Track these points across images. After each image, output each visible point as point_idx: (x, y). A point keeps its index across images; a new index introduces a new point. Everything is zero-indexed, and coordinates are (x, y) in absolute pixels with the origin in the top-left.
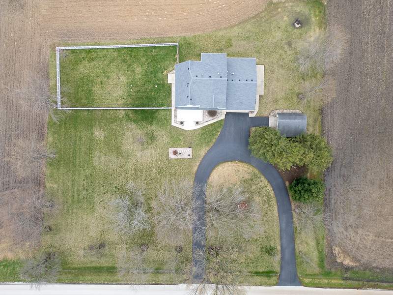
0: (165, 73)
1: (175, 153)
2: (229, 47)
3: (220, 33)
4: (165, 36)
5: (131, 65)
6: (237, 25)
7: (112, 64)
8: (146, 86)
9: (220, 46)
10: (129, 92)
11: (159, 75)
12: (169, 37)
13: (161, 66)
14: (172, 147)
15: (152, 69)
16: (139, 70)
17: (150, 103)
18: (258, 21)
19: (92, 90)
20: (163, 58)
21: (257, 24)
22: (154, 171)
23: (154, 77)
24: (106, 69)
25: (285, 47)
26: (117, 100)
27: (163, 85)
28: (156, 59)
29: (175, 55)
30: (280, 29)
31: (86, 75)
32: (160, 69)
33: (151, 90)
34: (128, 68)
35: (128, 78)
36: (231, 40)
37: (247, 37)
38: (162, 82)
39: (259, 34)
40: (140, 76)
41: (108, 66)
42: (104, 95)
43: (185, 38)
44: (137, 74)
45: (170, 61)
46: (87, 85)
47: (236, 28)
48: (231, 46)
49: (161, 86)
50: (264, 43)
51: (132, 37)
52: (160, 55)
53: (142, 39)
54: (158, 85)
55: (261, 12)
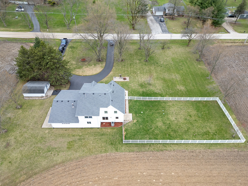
0: (135, 121)
1: (125, 79)
2: (72, 142)
3: (78, 154)
4: (138, 153)
5: (168, 128)
6: (57, 165)
7: (186, 129)
8: (151, 113)
9: (80, 142)
10: (164, 110)
11: (140, 120)
12: (133, 151)
13: (140, 126)
14: (127, 82)
15: (147, 124)
16: (160, 124)
17: (146, 103)
18: (32, 169)
19: (197, 111)
20: (138, 132)
21: (33, 166)
22: (138, 72)
23: (144, 118)
24: (190, 126)
25: (13, 143)
26: (173, 105)
27: (136, 113)
28: (145, 132)
29: (127, 134)
30: (10, 160)
31: (206, 121)
32: (140, 124)
33: (146, 110)
34: (170, 126)
35: (168, 118)
36: (68, 148)
37: (49, 151)
38: (138, 115)
39: (36, 154)
40: (157, 119)
41: (189, 128)
42: (185, 108)
43: (117, 150)
44: (160, 121)
45: (131, 129)
46: (202, 115)
47: (60, 160)
48: (69, 143)
49: (138, 113)
50: (34, 146)
51: (172, 153)
52: (141, 135)
53: (161, 150)
54: (141, 113)
55: (24, 181)
